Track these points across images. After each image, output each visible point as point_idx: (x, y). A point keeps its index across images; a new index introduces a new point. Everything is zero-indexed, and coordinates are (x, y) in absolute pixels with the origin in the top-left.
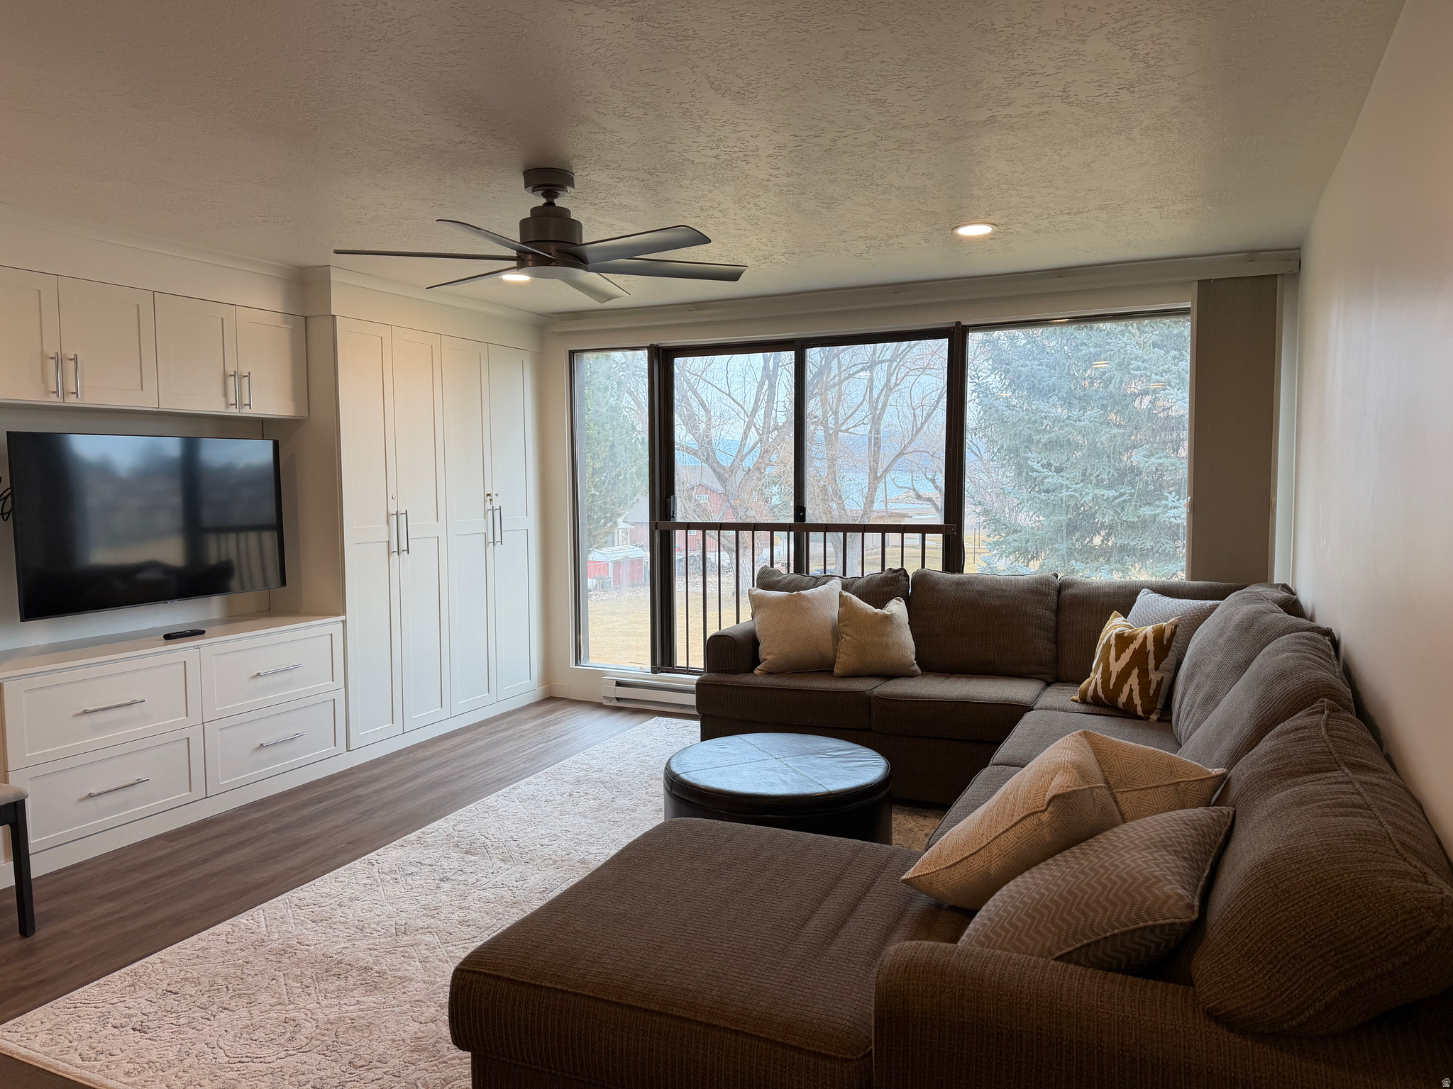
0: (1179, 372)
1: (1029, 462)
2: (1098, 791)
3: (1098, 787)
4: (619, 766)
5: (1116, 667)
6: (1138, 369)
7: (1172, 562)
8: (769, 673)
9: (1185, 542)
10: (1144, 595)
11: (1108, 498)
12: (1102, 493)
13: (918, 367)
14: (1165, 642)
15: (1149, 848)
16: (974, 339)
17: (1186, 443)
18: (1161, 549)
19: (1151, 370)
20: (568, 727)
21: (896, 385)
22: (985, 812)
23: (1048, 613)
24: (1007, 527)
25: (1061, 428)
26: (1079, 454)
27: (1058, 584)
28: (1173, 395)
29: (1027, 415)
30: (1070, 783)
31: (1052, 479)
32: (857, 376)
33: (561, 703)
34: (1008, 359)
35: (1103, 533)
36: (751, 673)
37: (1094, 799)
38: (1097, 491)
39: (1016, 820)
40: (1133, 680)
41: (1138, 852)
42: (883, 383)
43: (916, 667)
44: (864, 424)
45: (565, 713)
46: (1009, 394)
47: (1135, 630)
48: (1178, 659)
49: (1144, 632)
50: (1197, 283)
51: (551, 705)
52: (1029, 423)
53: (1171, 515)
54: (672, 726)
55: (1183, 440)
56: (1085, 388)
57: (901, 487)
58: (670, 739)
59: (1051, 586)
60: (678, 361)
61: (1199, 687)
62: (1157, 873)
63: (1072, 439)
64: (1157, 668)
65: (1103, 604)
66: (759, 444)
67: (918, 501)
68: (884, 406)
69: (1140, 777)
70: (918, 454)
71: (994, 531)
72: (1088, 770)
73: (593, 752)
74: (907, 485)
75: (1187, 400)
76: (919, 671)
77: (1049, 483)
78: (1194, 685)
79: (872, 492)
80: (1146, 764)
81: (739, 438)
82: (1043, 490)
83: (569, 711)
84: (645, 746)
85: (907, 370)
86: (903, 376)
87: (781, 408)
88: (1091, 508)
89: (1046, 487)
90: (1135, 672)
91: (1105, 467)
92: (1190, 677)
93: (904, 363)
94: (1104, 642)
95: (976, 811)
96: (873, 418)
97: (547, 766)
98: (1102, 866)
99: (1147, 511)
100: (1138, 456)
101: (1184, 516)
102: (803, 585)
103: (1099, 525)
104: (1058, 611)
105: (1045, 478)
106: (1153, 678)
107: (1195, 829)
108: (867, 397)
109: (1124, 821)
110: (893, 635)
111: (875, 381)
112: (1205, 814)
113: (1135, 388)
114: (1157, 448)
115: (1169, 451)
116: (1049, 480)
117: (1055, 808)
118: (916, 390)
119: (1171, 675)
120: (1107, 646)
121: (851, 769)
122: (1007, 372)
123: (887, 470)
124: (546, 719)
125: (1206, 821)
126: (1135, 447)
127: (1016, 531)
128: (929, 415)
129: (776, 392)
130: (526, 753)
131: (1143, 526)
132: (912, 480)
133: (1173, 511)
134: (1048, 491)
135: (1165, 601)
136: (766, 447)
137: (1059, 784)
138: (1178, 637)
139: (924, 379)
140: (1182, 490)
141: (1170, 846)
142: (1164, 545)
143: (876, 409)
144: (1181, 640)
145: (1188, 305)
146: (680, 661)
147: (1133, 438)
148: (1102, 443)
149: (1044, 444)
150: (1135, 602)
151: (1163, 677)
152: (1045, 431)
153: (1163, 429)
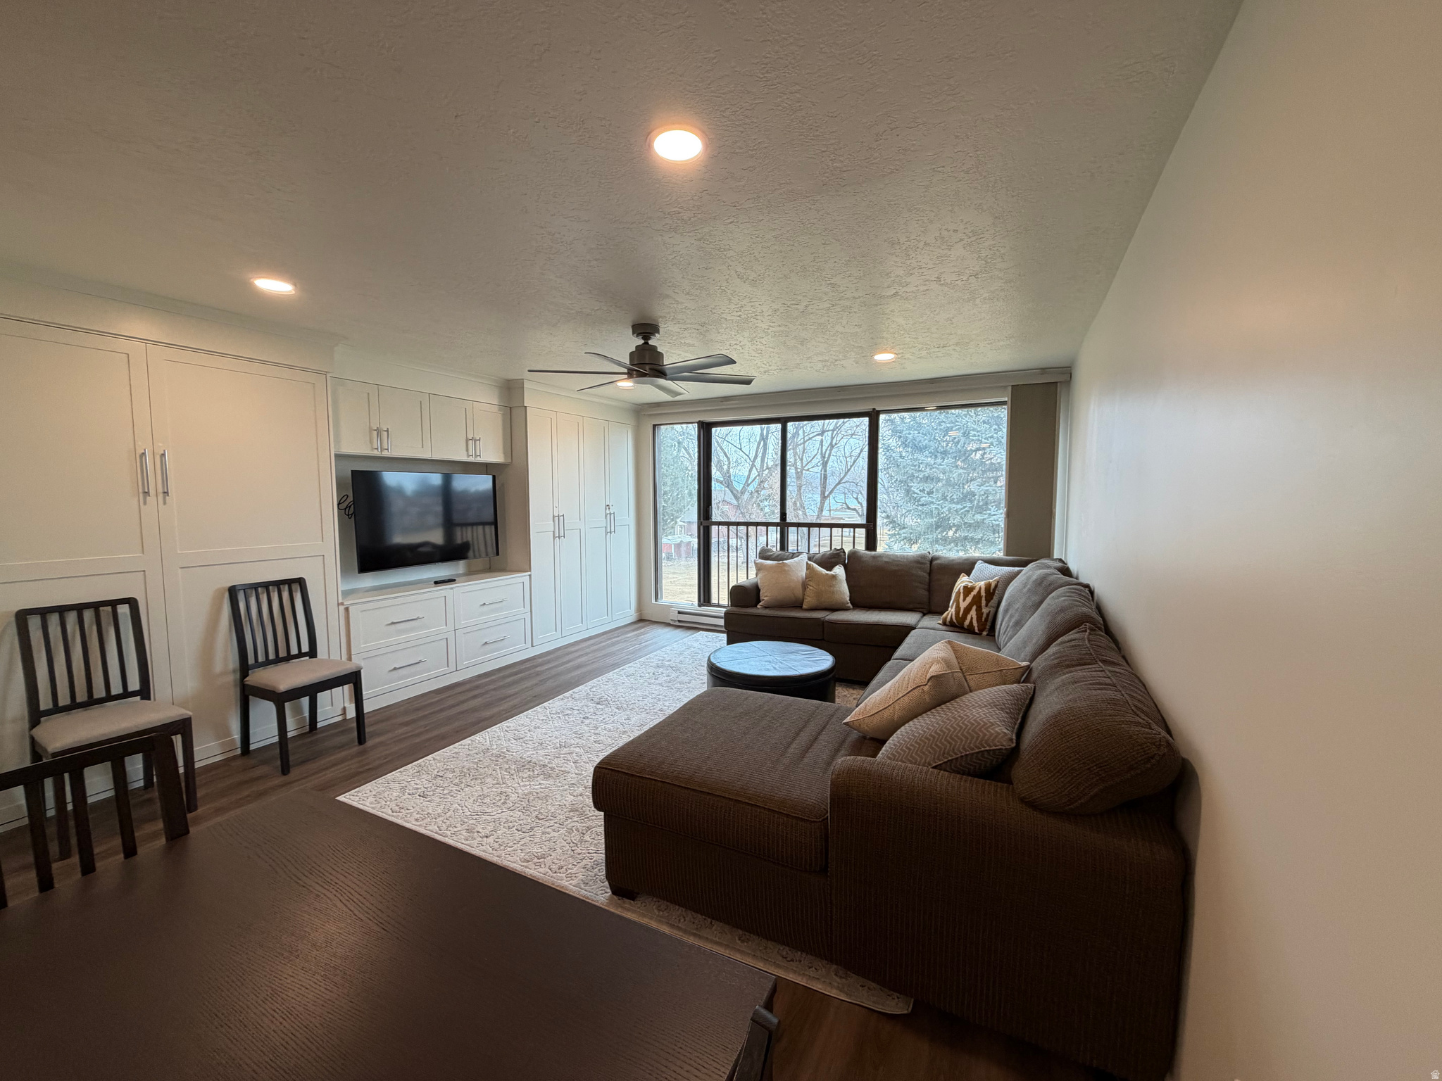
1: (912, 489)
2: (956, 674)
3: (956, 672)
4: (681, 658)
5: (963, 605)
6: (975, 436)
8: (766, 607)
10: (979, 564)
11: (957, 509)
12: (953, 506)
14: (991, 591)
15: (985, 705)
16: (882, 417)
20: (652, 636)
21: (836, 444)
23: (925, 574)
24: (899, 525)
25: (931, 469)
26: (941, 484)
27: (930, 558)
30: (941, 669)
31: (925, 499)
32: (814, 439)
33: (648, 623)
35: (954, 530)
36: (756, 607)
37: (954, 679)
38: (950, 505)
39: (909, 690)
40: (973, 613)
42: (828, 443)
43: (850, 605)
44: (818, 466)
45: (650, 628)
47: (975, 584)
48: (999, 600)
49: (979, 585)
50: (1011, 387)
51: (642, 624)
52: (912, 466)
53: (994, 519)
54: (710, 637)
56: (944, 447)
57: (839, 503)
58: (709, 644)
59: (926, 559)
60: (714, 430)
61: (1011, 616)
62: (991, 721)
63: (936, 476)
64: (987, 606)
65: (956, 569)
66: (758, 477)
67: (848, 510)
68: (829, 455)
69: (980, 666)
71: (892, 527)
72: (951, 662)
73: (665, 650)
74: (842, 502)
76: (851, 607)
77: (923, 500)
78: (1009, 616)
79: (822, 505)
80: (983, 659)
81: (746, 474)
82: (920, 504)
83: (652, 627)
84: (695, 648)
86: (840, 439)
87: (771, 457)
88: (947, 515)
90: (974, 608)
91: (955, 492)
92: (1006, 611)
93: (840, 432)
94: (957, 590)
96: (823, 463)
97: (640, 657)
98: (959, 716)
99: (979, 517)
100: (974, 486)
102: (785, 557)
103: (951, 525)
104: (930, 573)
105: (922, 497)
106: (984, 611)
107: (1012, 696)
109: (971, 691)
110: (837, 586)
111: (824, 442)
112: (1017, 688)
113: (972, 447)
114: (985, 481)
115: (993, 483)
117: (932, 683)
118: (847, 447)
119: (994, 609)
120: (959, 593)
121: (814, 662)
122: (900, 437)
123: (831, 493)
124: (639, 631)
125: (1019, 692)
126: (971, 481)
127: (904, 528)
128: (855, 462)
130: (628, 650)
131: (977, 525)
132: (845, 498)
133: (995, 517)
134: (923, 505)
135: (992, 568)
136: (762, 479)
137: (934, 670)
138: (999, 588)
139: (852, 441)
141: (998, 705)
142: (989, 536)
143: (824, 457)
144: (1001, 589)
145: (1006, 399)
147: (971, 475)
148: (954, 478)
149: (921, 479)
150: (974, 568)
151: (990, 612)
152: (921, 471)
153: (989, 470)
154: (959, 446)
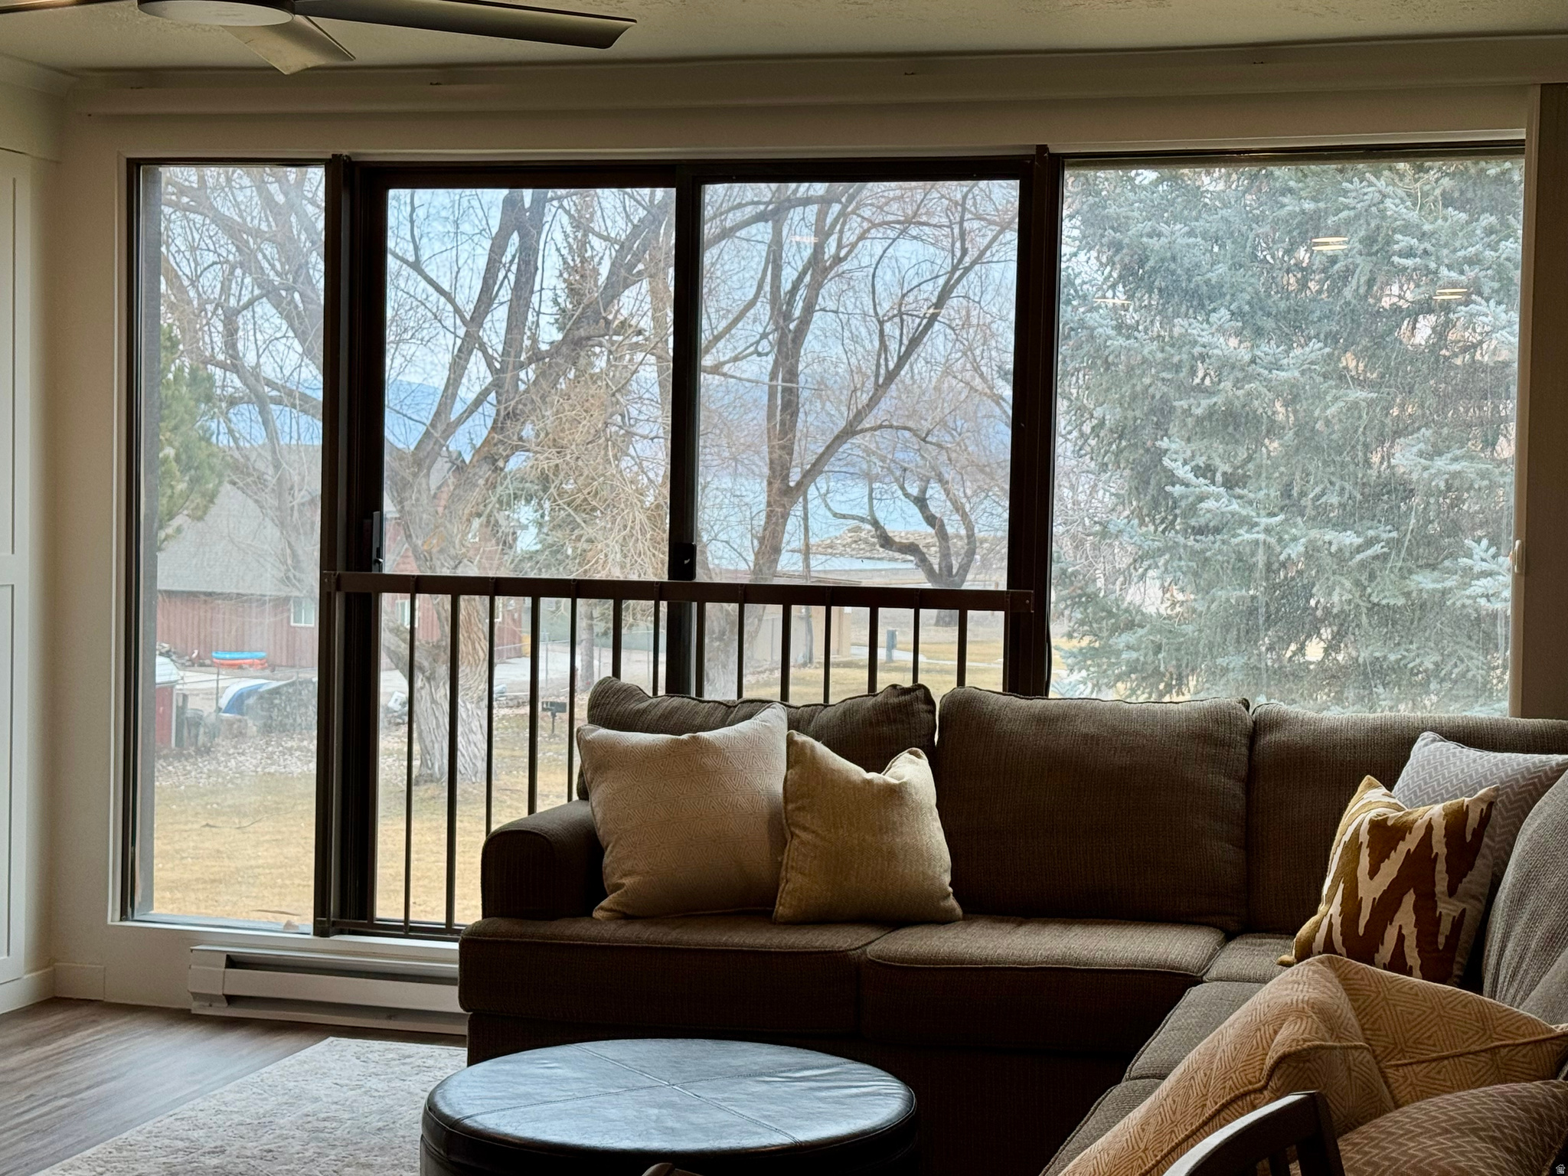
0: (1499, 265)
1: (1166, 461)
2: (1356, 1054)
3: (1356, 1048)
4: (264, 1140)
5: (1370, 890)
6: (1409, 253)
7: (1481, 700)
8: (625, 916)
9: (1508, 653)
10: (1426, 745)
11: (1340, 550)
12: (1327, 538)
13: (890, 218)
14: (1469, 838)
15: (1447, 1131)
17: (1513, 428)
18: (1456, 671)
19: (1438, 258)
20: (117, 1063)
21: (838, 260)
22: (1148, 1111)
23: (1229, 783)
24: (1110, 614)
25: (1237, 384)
26: (1276, 444)
27: (1250, 723)
28: (1486, 315)
29: (1163, 351)
30: (1310, 1033)
31: (1218, 503)
32: (743, 233)
33: (84, 1011)
34: (1118, 218)
35: (1326, 633)
36: (587, 919)
37: (1349, 1069)
38: (1314, 533)
39: (1208, 1112)
40: (1405, 918)
41: (1430, 1138)
42: (807, 253)
43: (952, 902)
44: (760, 355)
45: (101, 1032)
46: (1121, 299)
47: (1410, 813)
48: (1494, 874)
49: (1426, 818)
50: (1538, 89)
51: (60, 1016)
52: (1166, 369)
53: (1480, 591)
54: (375, 1057)
55: (1506, 420)
56: (1289, 293)
57: (844, 517)
58: (373, 1083)
59: (1236, 725)
60: (399, 201)
61: (1535, 917)
62: (1462, 1164)
63: (1261, 410)
64: (1452, 891)
65: (1342, 765)
66: (493, 394)
67: (882, 552)
68: (809, 309)
69: (1429, 1037)
70: (887, 433)
71: (1082, 623)
72: (1339, 1017)
73: (193, 1114)
74: (856, 512)
75: (1516, 327)
76: (959, 911)
77: (1208, 511)
78: (1525, 917)
79: (776, 524)
80: (1439, 1015)
81: (439, 380)
82: (1194, 528)
83: (109, 1028)
84: (316, 1100)
85: (866, 225)
86: (853, 239)
87: (548, 308)
88: (1300, 573)
89: (1202, 521)
90: (1409, 899)
91: (1333, 479)
92: (1518, 900)
93: (857, 208)
94: (1346, 838)
95: (1131, 1114)
96: (781, 342)
97: (85, 1144)
99: (1425, 582)
100: (1408, 455)
101: (1507, 593)
102: (698, 721)
103: (1319, 613)
104: (1251, 778)
105: (1201, 499)
106: (1444, 912)
107: (1526, 1110)
108: (767, 288)
110: (905, 829)
111: (786, 248)
112: (1542, 1089)
113: (1400, 297)
114: (1449, 438)
115: (1475, 446)
116: (1209, 504)
117: (1282, 1080)
118: (886, 276)
119: (1481, 907)
120: (1353, 846)
121: (838, 1101)
122: (1117, 247)
123: (812, 473)
124: (54, 1045)
125: (1545, 1098)
126: (1397, 434)
127: (1130, 626)
128: (915, 342)
129: (539, 264)
130: (27, 1117)
131: (1423, 608)
132: (871, 499)
133: (1483, 582)
134: (1200, 531)
135: (1468, 756)
136: (513, 403)
137: (1288, 1036)
138: (1494, 828)
139: (905, 249)
140: (1504, 536)
141: (1483, 1129)
142: (1462, 661)
143: (787, 317)
144: (1500, 835)
145: (1520, 134)
146: (387, 906)
147: (1395, 412)
148: (1328, 423)
149: (1200, 421)
150: (1407, 758)
151: (1464, 910)
152: (1200, 389)
153: (1463, 392)
154: (1348, 293)
